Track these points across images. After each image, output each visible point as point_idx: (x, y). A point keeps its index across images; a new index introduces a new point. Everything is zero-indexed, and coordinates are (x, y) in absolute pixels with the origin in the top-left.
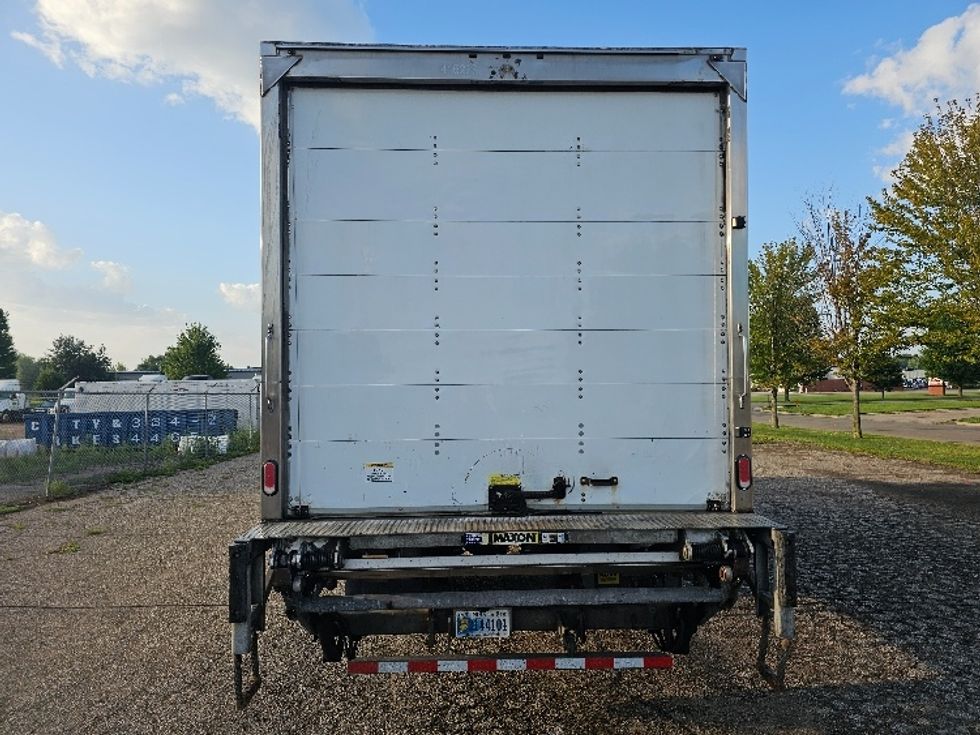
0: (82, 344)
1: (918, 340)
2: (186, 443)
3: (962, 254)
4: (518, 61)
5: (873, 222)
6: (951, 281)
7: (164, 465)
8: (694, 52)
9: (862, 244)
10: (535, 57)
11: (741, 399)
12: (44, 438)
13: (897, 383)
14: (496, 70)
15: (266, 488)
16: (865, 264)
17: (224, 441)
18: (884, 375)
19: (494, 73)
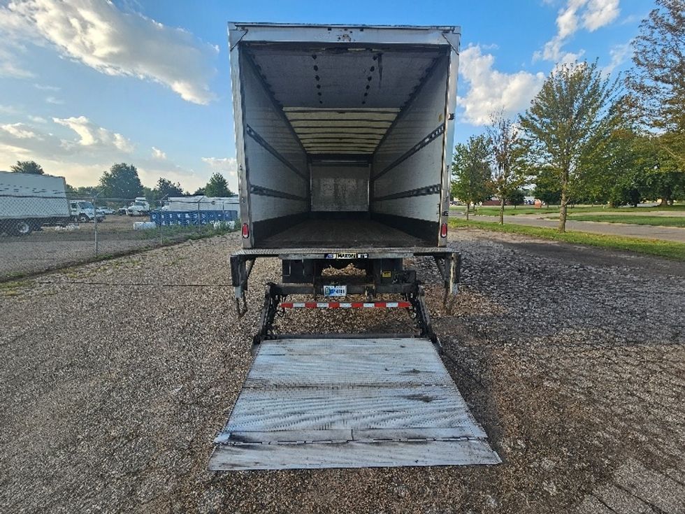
0: (170, 182)
1: (532, 182)
2: (216, 224)
3: (557, 141)
4: (351, 32)
5: (519, 126)
6: (550, 154)
7: (207, 233)
8: (436, 28)
9: (513, 138)
10: (359, 30)
12: (158, 223)
13: (521, 202)
14: (341, 37)
15: (244, 234)
16: (514, 147)
17: (232, 223)
18: (516, 198)
19: (339, 38)
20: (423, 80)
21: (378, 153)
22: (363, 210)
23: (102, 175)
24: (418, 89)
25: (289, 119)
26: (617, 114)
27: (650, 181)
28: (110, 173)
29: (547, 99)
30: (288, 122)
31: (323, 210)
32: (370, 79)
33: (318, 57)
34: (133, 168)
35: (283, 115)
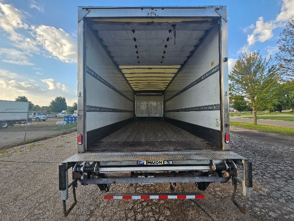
4: (156, 10)
8: (211, 7)
10: (161, 9)
11: (226, 115)
12: (67, 122)
14: (149, 13)
15: (79, 142)
19: (148, 14)
20: (196, 47)
21: (167, 90)
22: (160, 116)
23: (51, 101)
24: (192, 53)
25: (123, 73)
26: (271, 73)
27: (285, 101)
28: (54, 100)
29: (239, 67)
30: (123, 74)
31: (141, 116)
32: (166, 46)
33: (135, 31)
34: (64, 99)
35: (120, 70)
